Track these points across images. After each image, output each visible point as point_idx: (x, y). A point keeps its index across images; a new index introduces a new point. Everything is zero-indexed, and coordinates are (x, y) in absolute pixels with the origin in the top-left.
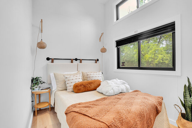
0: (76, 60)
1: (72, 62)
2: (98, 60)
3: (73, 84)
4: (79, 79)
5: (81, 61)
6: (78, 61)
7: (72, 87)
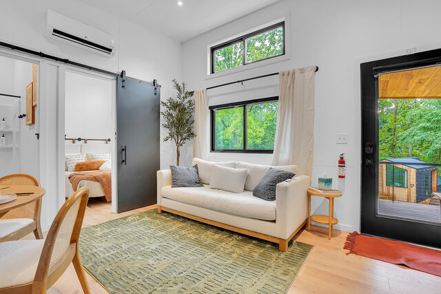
0: (79, 139)
1: (74, 142)
2: (109, 140)
3: (75, 164)
4: (82, 160)
5: (86, 141)
6: (82, 142)
7: (74, 167)
